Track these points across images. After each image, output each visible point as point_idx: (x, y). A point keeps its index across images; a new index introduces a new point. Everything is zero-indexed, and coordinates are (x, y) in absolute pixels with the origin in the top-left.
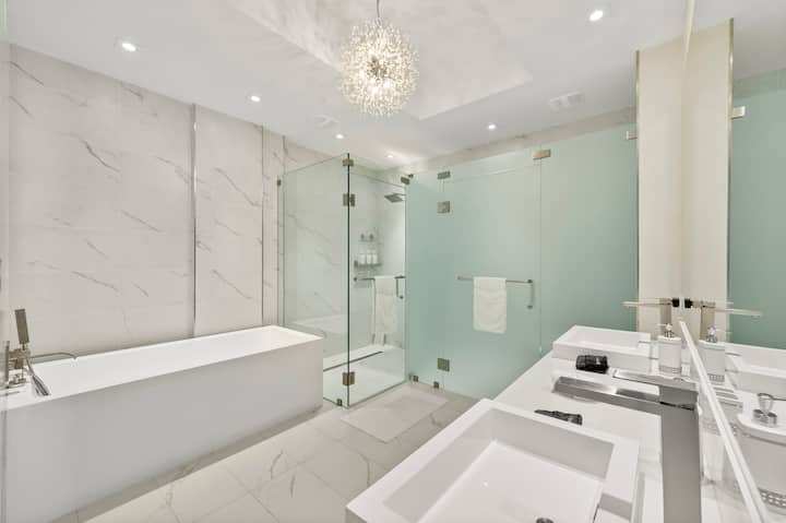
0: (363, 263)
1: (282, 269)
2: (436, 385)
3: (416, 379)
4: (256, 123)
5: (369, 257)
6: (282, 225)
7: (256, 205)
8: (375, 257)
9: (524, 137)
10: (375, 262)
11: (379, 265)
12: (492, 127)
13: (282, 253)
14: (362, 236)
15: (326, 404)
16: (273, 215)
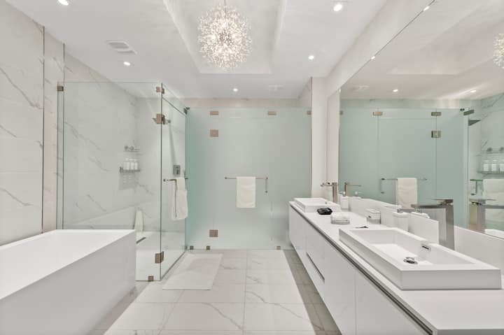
0: (128, 169)
1: (60, 174)
2: (208, 248)
3: (192, 248)
4: (37, 21)
5: (132, 164)
6: (61, 130)
7: (37, 106)
8: (136, 164)
9: (247, 100)
10: (136, 168)
11: (139, 171)
12: (235, 90)
13: (61, 158)
14: (126, 148)
15: (138, 285)
16: (52, 119)
